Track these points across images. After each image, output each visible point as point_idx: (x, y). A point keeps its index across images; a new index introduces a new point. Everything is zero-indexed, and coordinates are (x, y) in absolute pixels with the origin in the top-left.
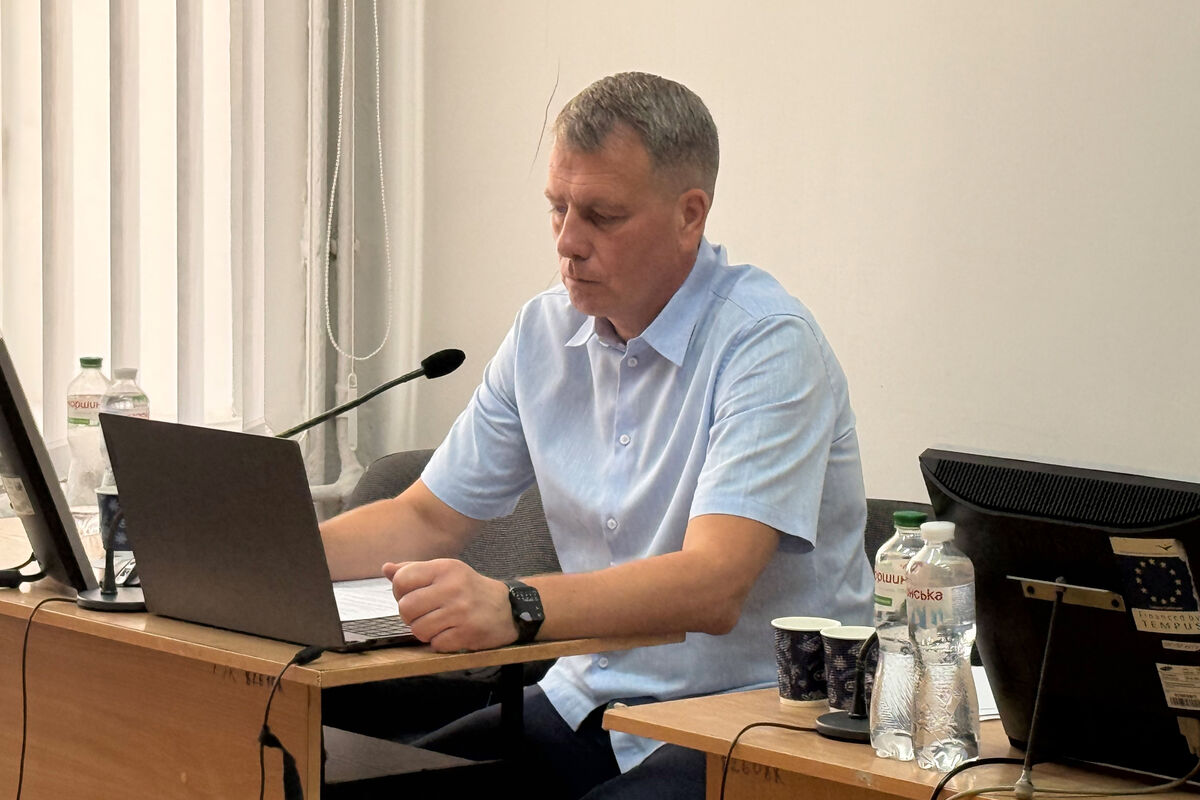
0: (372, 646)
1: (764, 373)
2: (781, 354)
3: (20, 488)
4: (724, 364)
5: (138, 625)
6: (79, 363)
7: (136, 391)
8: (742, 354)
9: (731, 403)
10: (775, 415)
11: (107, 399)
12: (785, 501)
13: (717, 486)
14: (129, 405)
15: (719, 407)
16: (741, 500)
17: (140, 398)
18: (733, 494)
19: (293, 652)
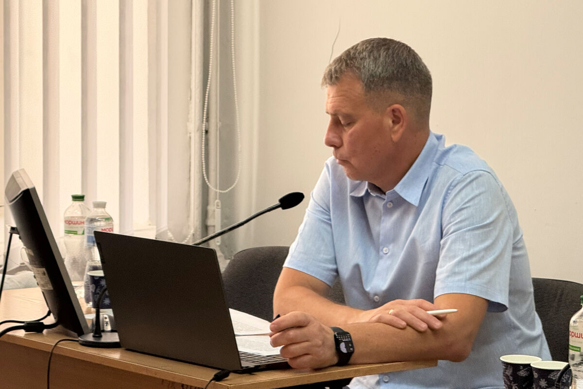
0: (258, 369)
1: (469, 207)
2: (479, 194)
3: (44, 274)
4: (445, 201)
5: (115, 355)
6: (71, 198)
7: (106, 215)
8: (456, 196)
9: (451, 226)
10: (477, 232)
11: (89, 220)
12: (490, 282)
13: (448, 277)
14: (103, 223)
15: (445, 228)
16: (463, 284)
17: (108, 219)
18: (459, 281)
19: (212, 373)
